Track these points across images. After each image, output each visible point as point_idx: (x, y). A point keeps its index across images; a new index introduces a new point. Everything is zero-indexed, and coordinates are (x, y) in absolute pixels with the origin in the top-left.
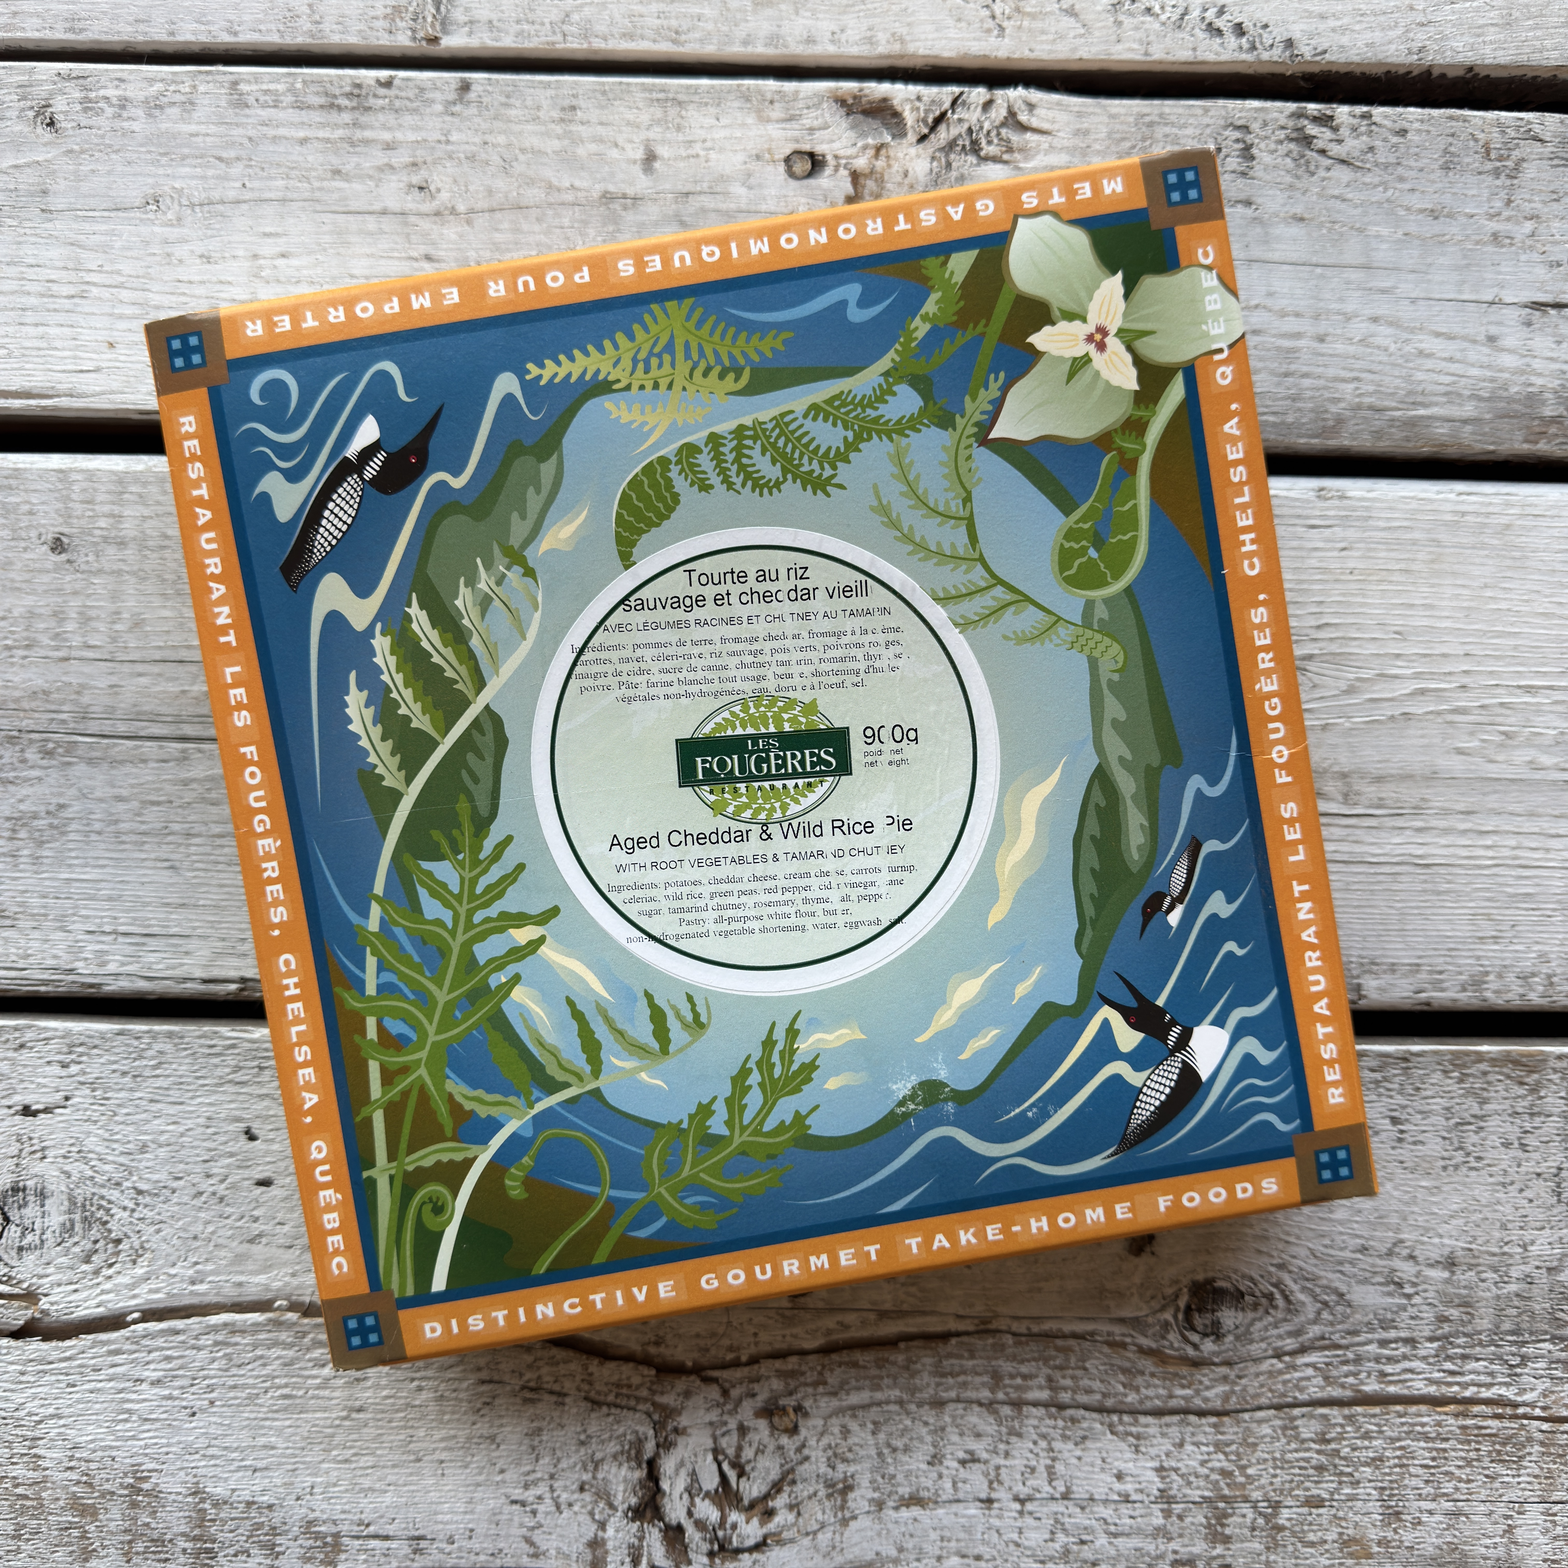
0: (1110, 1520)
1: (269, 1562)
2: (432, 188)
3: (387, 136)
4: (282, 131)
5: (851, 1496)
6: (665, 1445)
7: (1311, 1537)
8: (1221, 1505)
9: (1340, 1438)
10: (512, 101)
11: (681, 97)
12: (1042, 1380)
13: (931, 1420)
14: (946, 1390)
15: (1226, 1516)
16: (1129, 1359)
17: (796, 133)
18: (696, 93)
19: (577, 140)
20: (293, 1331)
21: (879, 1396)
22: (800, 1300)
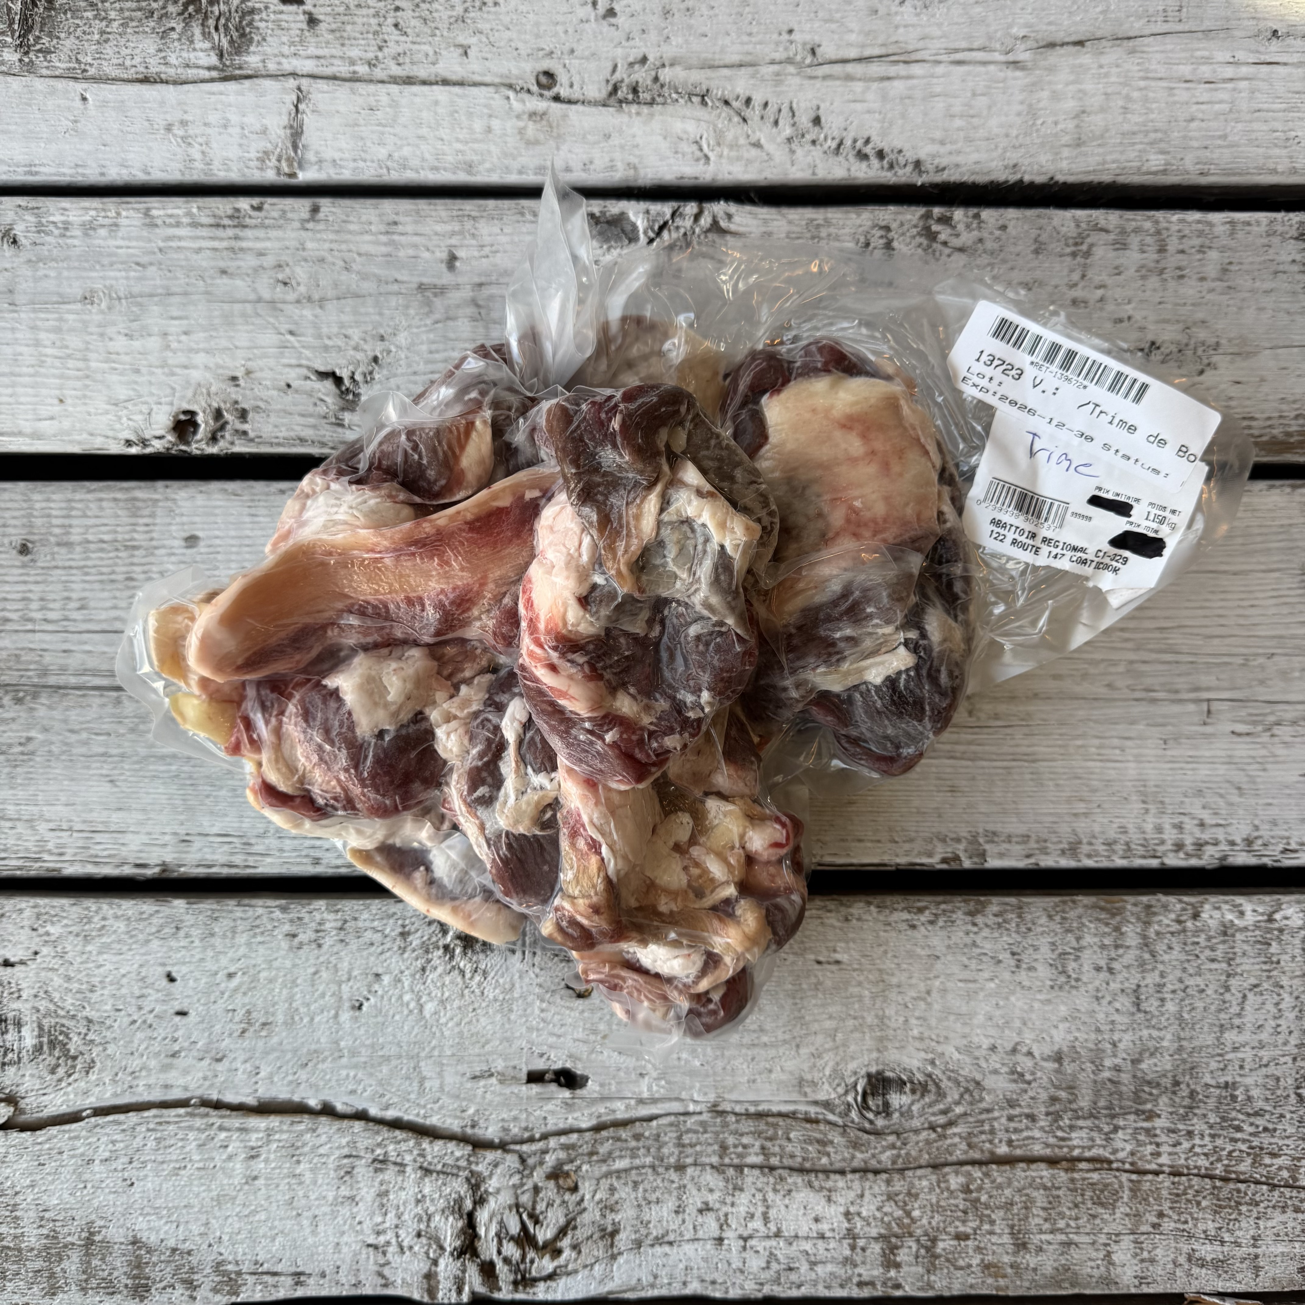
0: (810, 1252)
1: (188, 1293)
2: (294, 283)
3: (259, 245)
4: (182, 244)
5: (618, 1238)
6: (480, 1201)
7: (961, 1263)
8: (893, 1240)
9: (980, 1189)
10: (351, 218)
11: (473, 214)
12: (757, 1149)
13: (676, 1180)
14: (687, 1157)
15: (897, 1248)
16: (821, 1132)
18: (485, 210)
19: (399, 247)
20: (205, 1120)
21: (637, 1162)
22: (579, 1092)
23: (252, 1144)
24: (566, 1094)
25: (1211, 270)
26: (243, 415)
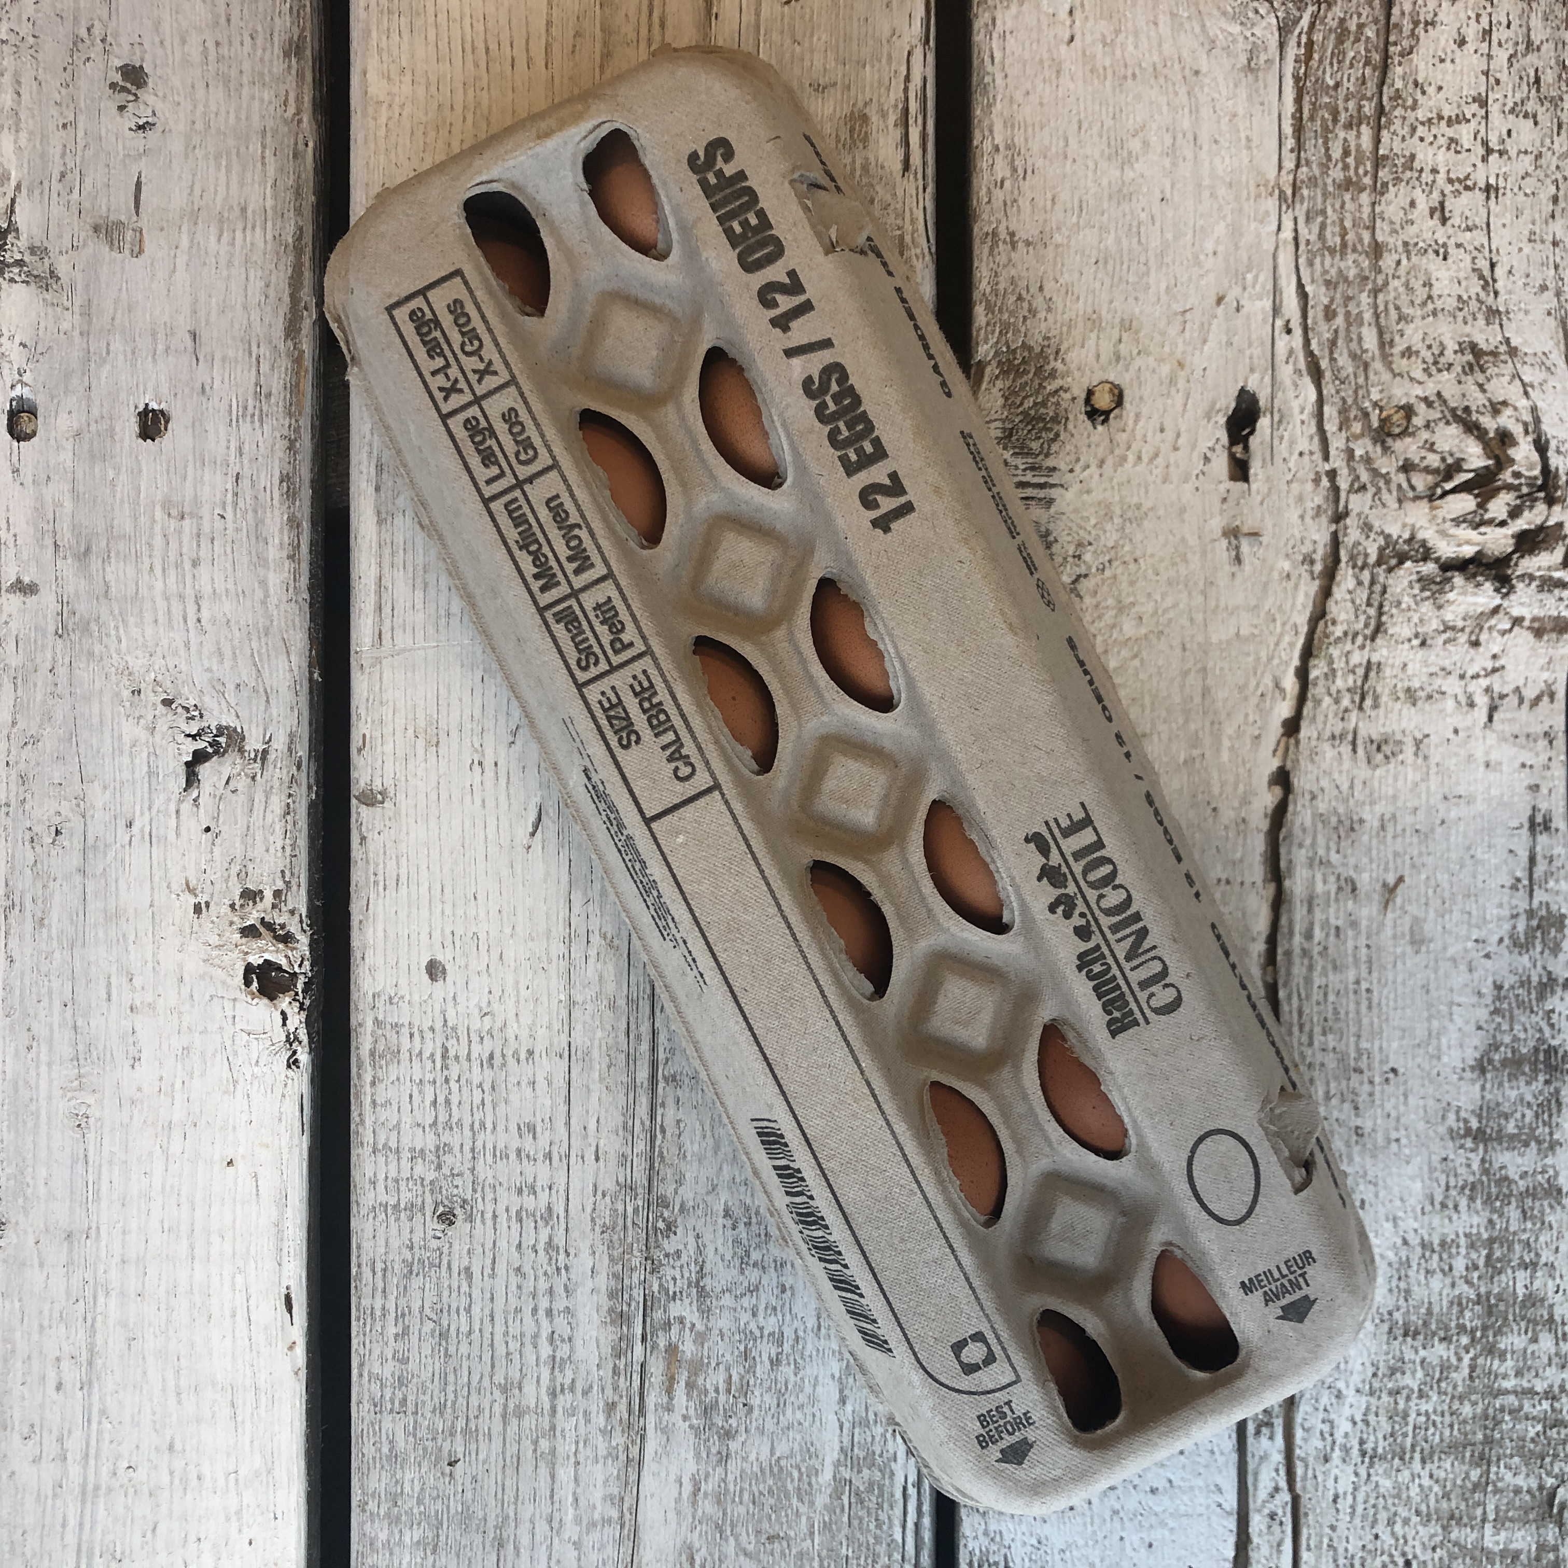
0: (1511, 51)
1: (1559, 990)
2: (58, 820)
5: (1483, 346)
6: (1426, 554)
12: (1351, 135)
13: (1396, 257)
14: (1361, 240)
16: (1326, 38)
20: (1297, 960)
21: (1368, 316)
22: (1262, 403)
23: (1333, 889)
24: (1264, 423)
26: (251, 896)
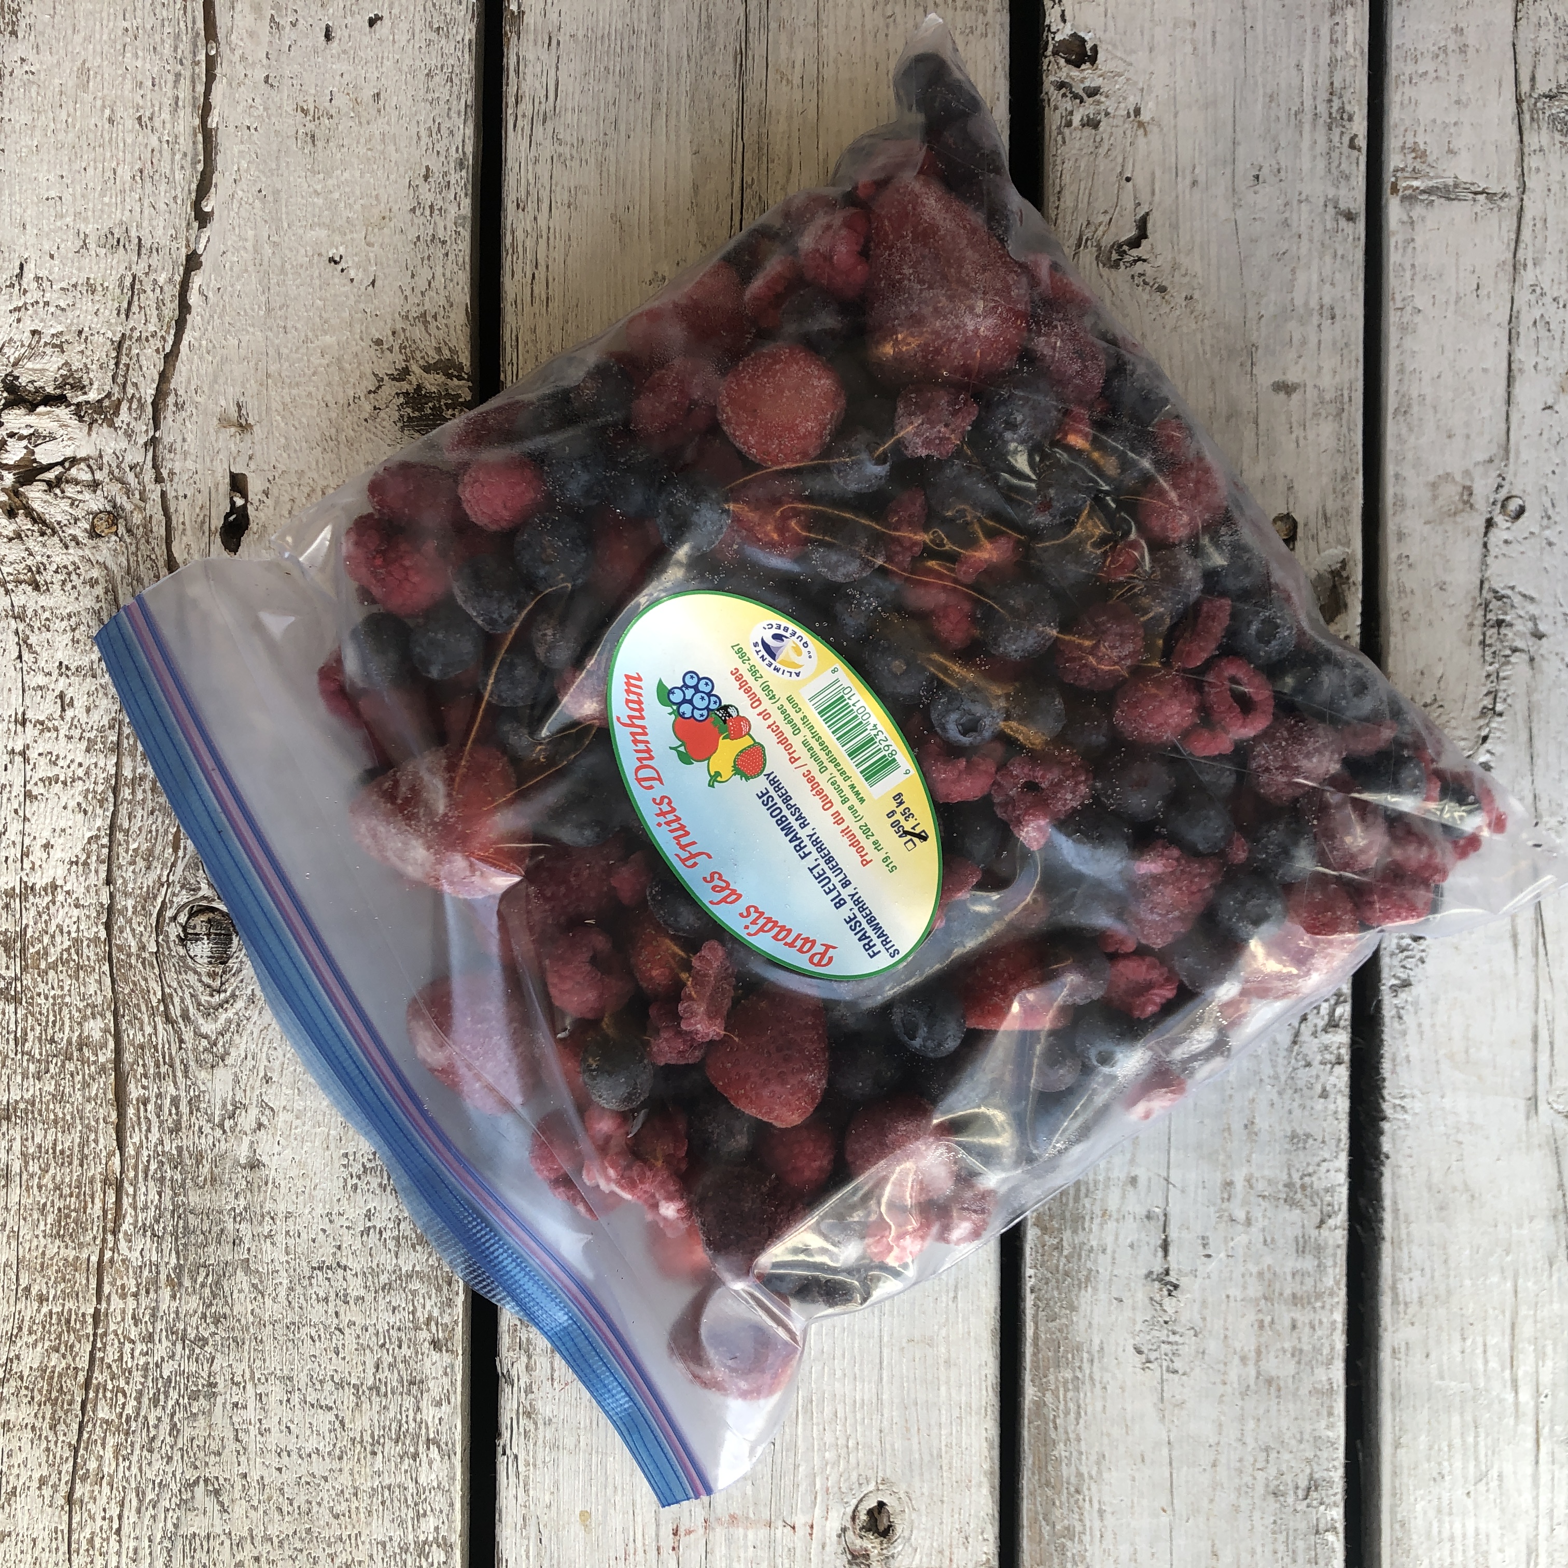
2: (1258, 188)
3: (1306, 145)
4: (1309, 47)
6: (79, 412)
8: (18, 946)
9: (83, 1061)
10: (1339, 260)
11: (1345, 415)
15: (8, 950)
16: (162, 853)
17: (1312, 525)
18: (1349, 430)
19: (1302, 322)
20: (189, 57)
22: (218, 540)
23: (157, 118)
24: (218, 522)
25: (1271, 1365)
26: (1091, 123)
